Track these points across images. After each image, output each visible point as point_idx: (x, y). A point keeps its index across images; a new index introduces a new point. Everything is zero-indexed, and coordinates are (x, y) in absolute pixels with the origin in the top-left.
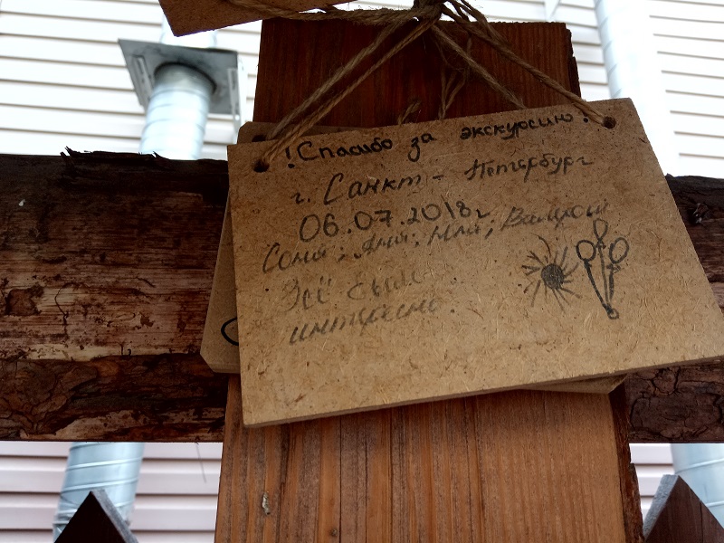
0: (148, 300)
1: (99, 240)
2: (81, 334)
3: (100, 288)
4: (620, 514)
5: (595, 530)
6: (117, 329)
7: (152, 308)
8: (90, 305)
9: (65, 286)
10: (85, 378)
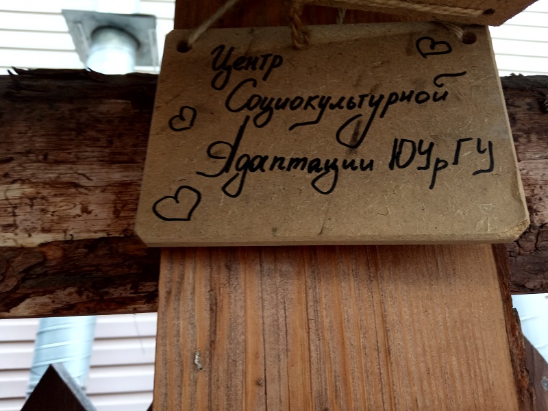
0: (86, 191)
1: (42, 142)
2: (29, 223)
3: (45, 183)
4: (507, 352)
5: (486, 367)
6: (61, 218)
7: (90, 198)
8: (35, 198)
9: (14, 182)
10: (33, 261)
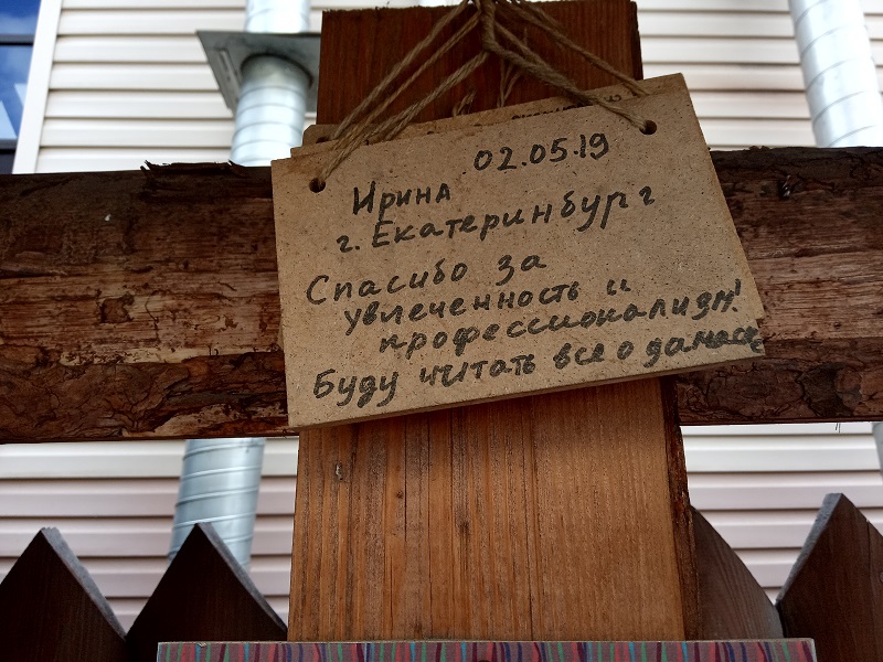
0: (230, 303)
1: (181, 249)
2: (171, 337)
3: (187, 294)
6: (204, 332)
7: (235, 310)
8: (177, 311)
9: (153, 294)
10: (178, 378)
